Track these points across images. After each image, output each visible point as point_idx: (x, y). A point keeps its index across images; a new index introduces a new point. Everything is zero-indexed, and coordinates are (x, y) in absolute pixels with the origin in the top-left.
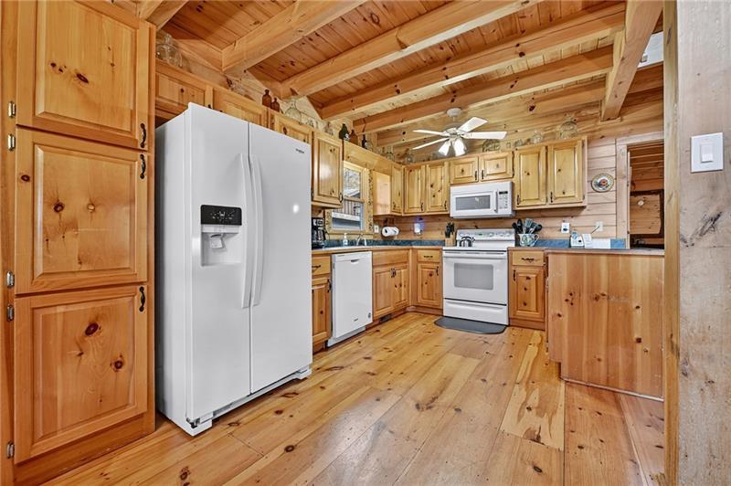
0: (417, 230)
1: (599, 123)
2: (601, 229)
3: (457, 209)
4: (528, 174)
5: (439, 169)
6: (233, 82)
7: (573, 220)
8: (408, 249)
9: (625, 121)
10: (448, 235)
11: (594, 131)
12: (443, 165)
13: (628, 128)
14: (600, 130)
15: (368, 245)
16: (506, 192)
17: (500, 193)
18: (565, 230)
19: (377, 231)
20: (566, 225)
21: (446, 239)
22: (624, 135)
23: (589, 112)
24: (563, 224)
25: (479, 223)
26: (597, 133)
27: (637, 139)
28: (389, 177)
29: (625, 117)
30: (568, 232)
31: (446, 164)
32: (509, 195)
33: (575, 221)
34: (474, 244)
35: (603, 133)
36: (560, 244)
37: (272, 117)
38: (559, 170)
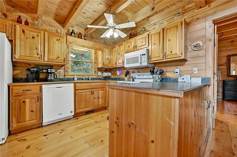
0: (118, 74)
1: (196, 11)
2: (196, 72)
3: (127, 64)
4: (155, 44)
5: (121, 46)
6: (7, 14)
7: (181, 67)
8: (106, 82)
9: (211, 7)
10: (126, 76)
11: (193, 16)
12: (123, 44)
13: (214, 10)
14: (196, 15)
15: (91, 80)
16: (145, 54)
17: (142, 55)
18: (177, 73)
19: (100, 74)
20: (177, 70)
21: (125, 78)
22: (211, 15)
23: (189, 6)
24: (176, 70)
25: (140, 70)
26: (194, 17)
27: (220, 15)
28: (101, 51)
29: (211, 4)
30: (178, 74)
31: (124, 43)
32: (146, 56)
33: (182, 68)
34: (136, 80)
35: (198, 16)
36: (174, 80)
37: (15, 26)
38: (169, 40)
